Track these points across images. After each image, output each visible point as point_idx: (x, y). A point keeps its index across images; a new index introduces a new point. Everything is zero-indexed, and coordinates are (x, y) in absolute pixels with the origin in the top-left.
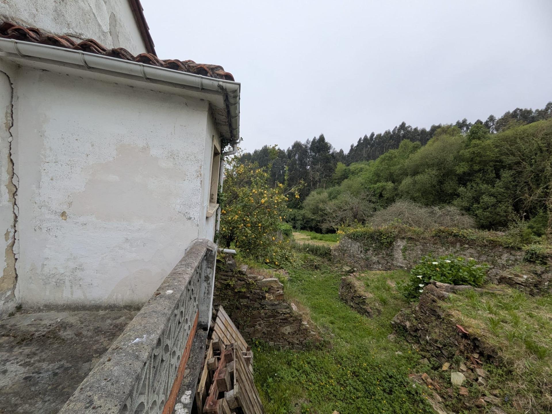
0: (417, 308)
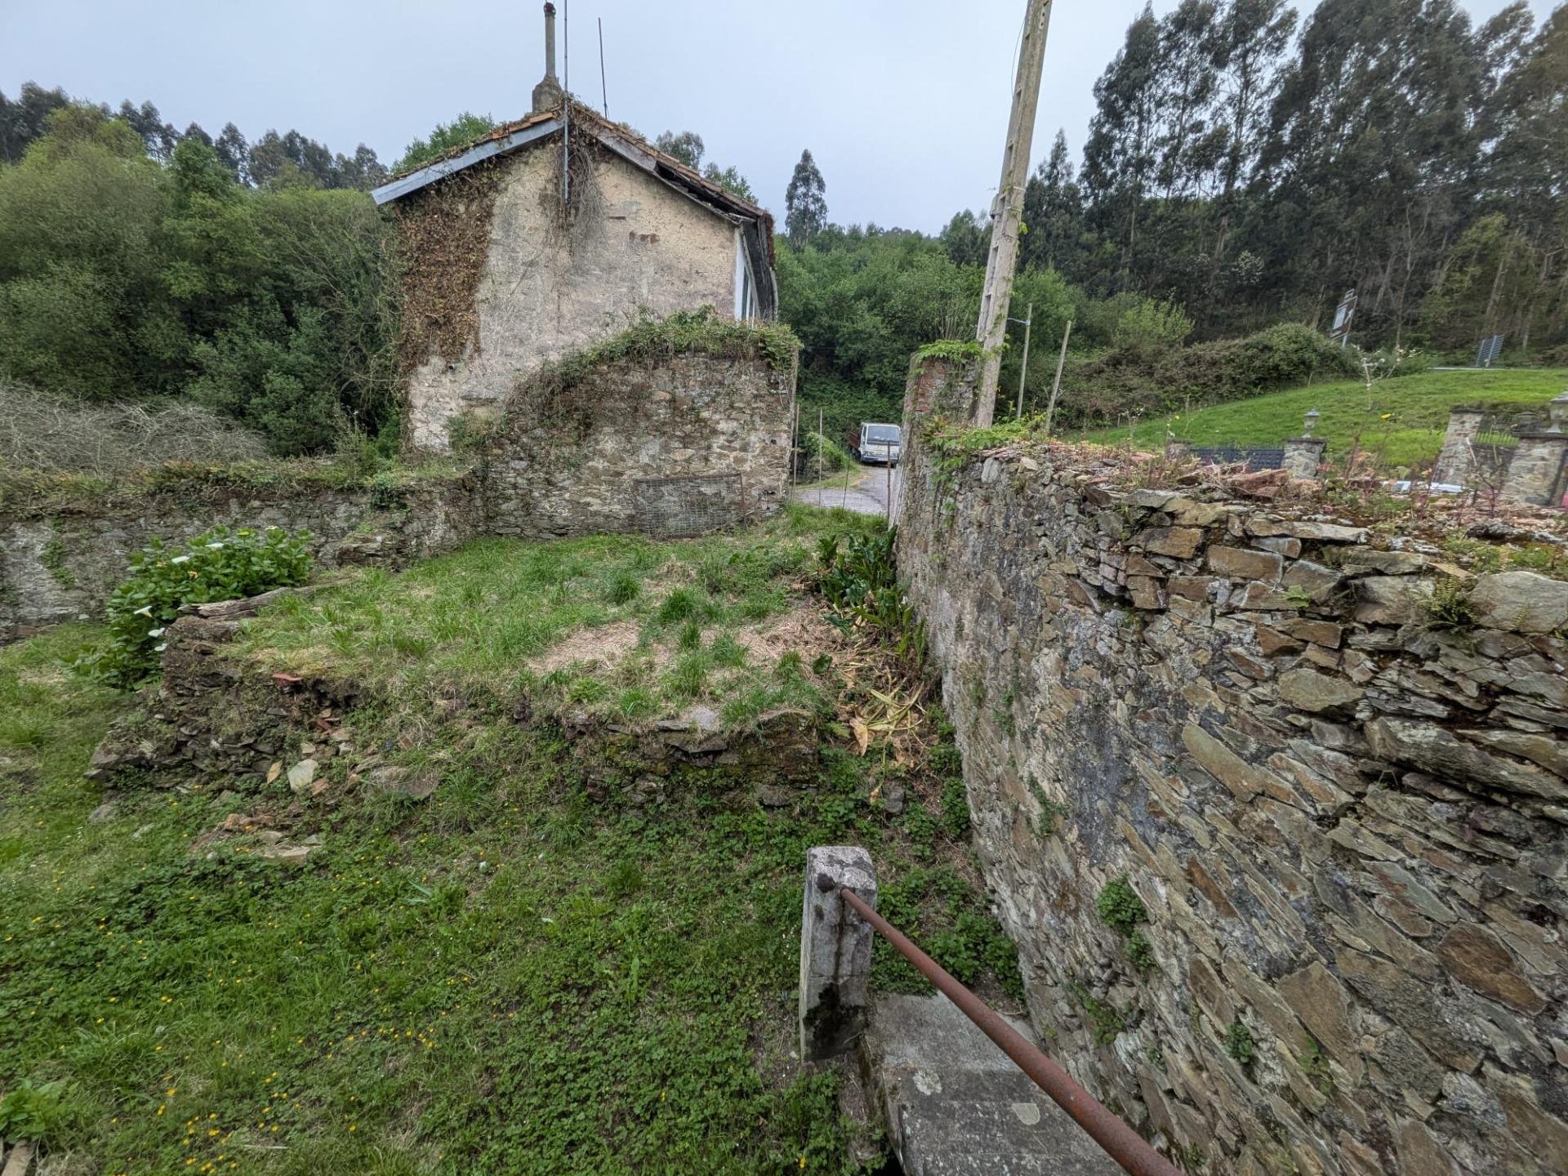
0: (163, 694)
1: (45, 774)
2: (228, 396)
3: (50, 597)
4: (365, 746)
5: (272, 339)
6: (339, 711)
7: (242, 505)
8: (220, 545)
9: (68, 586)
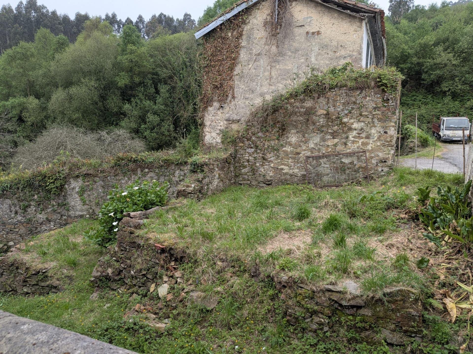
0: (116, 249)
1: (77, 277)
2: (133, 125)
3: (79, 208)
4: (187, 281)
5: (150, 99)
6: (178, 263)
7: (142, 171)
8: (137, 188)
9: (84, 203)
